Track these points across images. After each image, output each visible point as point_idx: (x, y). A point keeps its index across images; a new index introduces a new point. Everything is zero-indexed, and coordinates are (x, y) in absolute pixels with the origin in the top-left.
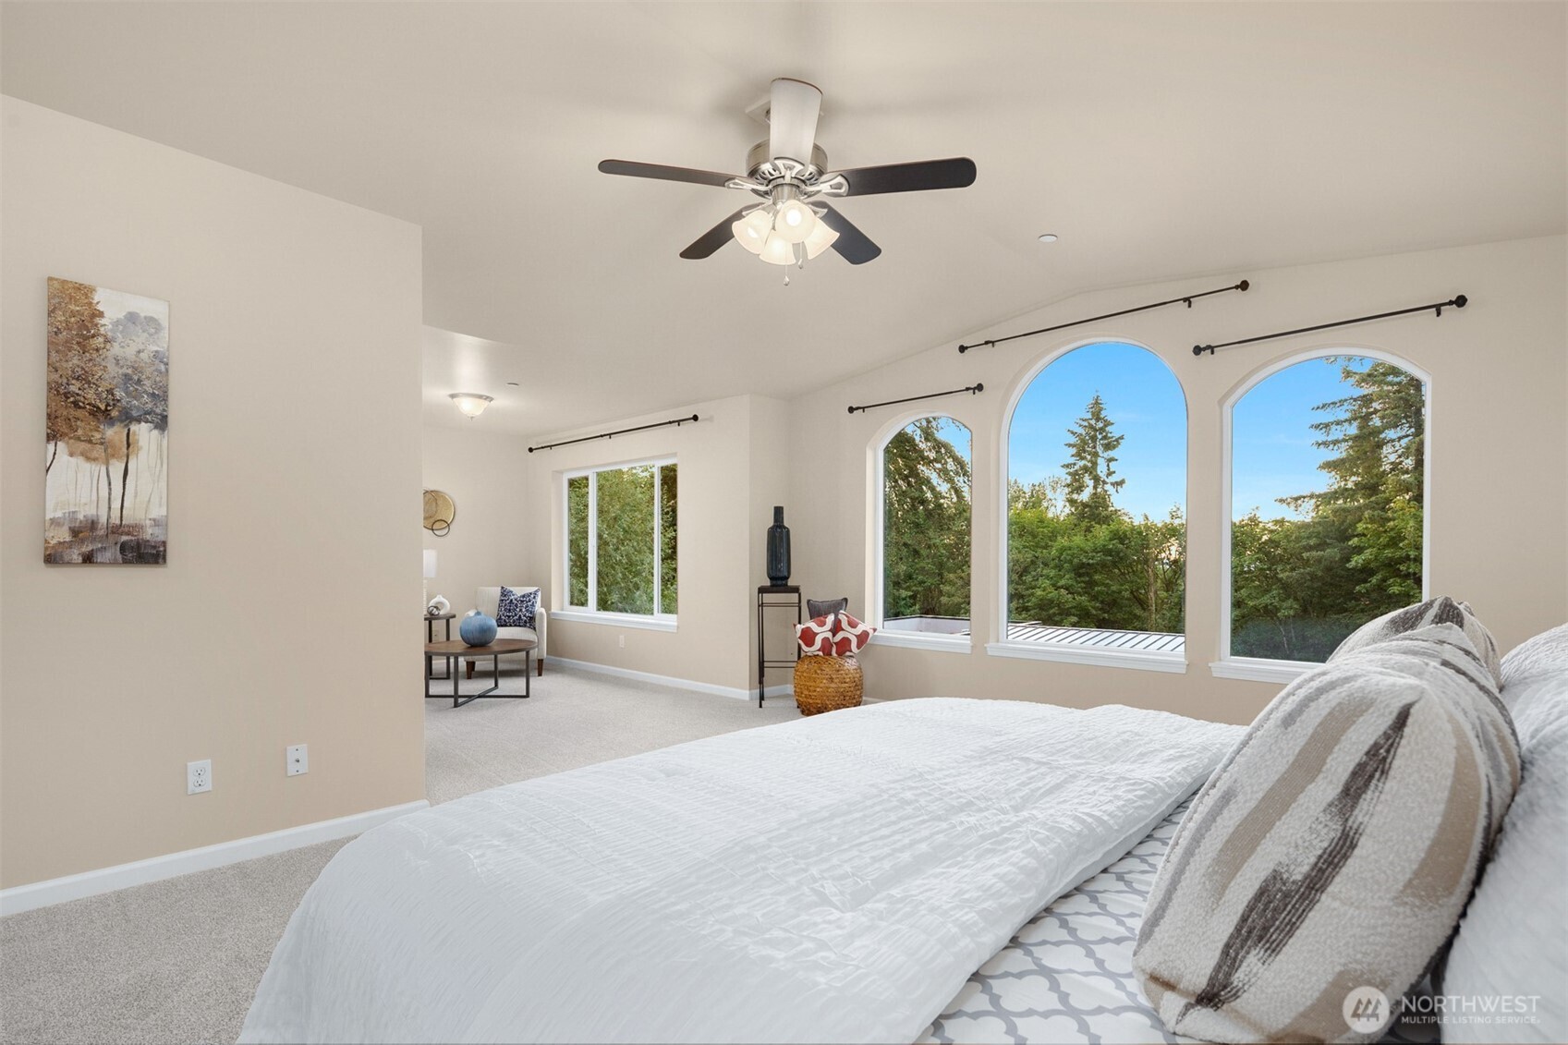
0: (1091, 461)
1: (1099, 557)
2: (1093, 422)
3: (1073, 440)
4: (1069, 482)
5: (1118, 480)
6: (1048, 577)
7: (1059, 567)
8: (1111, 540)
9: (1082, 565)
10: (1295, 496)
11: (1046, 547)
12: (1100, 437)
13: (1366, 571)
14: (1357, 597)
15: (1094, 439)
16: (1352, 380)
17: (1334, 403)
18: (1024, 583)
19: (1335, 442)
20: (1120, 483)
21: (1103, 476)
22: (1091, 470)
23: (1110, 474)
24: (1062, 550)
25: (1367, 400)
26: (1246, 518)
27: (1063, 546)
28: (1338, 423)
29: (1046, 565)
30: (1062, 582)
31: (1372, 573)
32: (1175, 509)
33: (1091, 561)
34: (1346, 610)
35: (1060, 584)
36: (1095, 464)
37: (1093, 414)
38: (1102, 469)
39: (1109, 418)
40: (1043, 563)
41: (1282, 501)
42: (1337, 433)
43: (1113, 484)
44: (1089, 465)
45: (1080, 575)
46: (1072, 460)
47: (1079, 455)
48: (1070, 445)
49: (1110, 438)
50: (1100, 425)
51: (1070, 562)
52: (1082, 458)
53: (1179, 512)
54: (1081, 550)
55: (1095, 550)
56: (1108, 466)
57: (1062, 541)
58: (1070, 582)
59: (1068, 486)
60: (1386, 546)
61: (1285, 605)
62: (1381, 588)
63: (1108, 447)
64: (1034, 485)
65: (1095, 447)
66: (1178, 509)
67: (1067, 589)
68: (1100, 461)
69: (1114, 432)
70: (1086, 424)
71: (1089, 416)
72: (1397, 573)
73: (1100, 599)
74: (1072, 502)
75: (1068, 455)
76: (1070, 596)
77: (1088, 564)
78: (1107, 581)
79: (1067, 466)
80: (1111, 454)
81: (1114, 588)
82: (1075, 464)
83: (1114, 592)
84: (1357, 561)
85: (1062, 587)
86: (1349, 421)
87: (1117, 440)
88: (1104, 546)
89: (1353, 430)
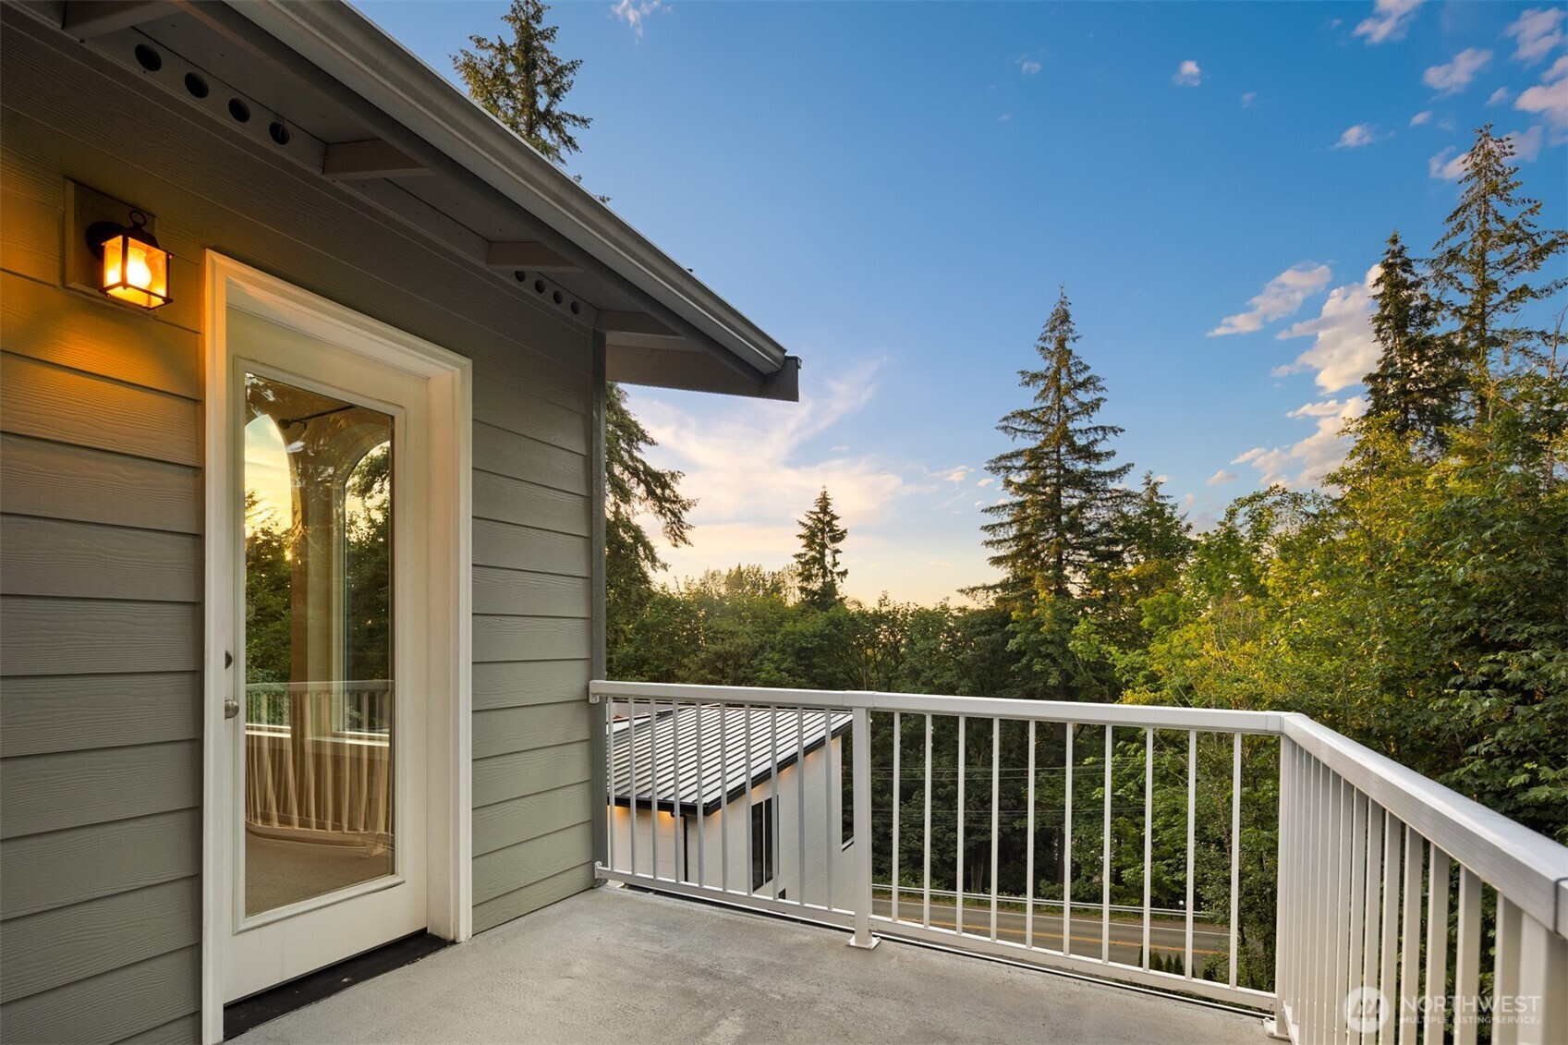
0: (818, 552)
1: (816, 641)
2: (821, 516)
3: (804, 531)
4: (800, 570)
5: (842, 570)
6: (772, 661)
7: (783, 651)
8: (827, 626)
9: (803, 649)
10: (972, 587)
11: (774, 633)
12: (827, 530)
13: (1020, 653)
14: (1013, 675)
15: (822, 531)
16: (1012, 489)
17: (998, 507)
18: (752, 666)
19: (999, 542)
20: (844, 573)
21: (829, 566)
22: (820, 560)
23: (835, 564)
24: (788, 633)
25: (1022, 505)
26: (939, 606)
27: (787, 631)
28: (1002, 525)
29: (773, 648)
30: (784, 666)
31: (1023, 654)
32: (883, 598)
33: (810, 646)
34: (1006, 686)
35: (782, 667)
36: (823, 555)
37: (821, 507)
38: (829, 559)
39: (835, 513)
40: (770, 647)
41: (962, 591)
42: (1002, 534)
43: (838, 574)
44: (818, 556)
45: (801, 659)
46: (803, 550)
47: (809, 545)
48: (801, 536)
49: (836, 531)
50: (828, 519)
51: (793, 646)
52: (812, 549)
53: (886, 601)
54: (803, 635)
55: (814, 635)
56: (834, 557)
57: (788, 626)
58: (791, 665)
59: (800, 575)
60: (1031, 632)
61: (962, 683)
62: (1029, 666)
63: (835, 539)
64: (773, 574)
65: (823, 539)
66: (886, 598)
67: (787, 672)
68: (827, 552)
69: (840, 525)
70: (815, 517)
71: (817, 510)
72: (1039, 654)
73: (818, 681)
74: (802, 589)
75: (799, 546)
76: (791, 678)
77: (808, 648)
78: (824, 664)
79: (799, 556)
80: (838, 546)
81: (830, 670)
82: (805, 554)
83: (829, 674)
84: (1012, 645)
85: (784, 670)
86: (1010, 524)
87: (841, 534)
88: (822, 631)
89: (1013, 531)
